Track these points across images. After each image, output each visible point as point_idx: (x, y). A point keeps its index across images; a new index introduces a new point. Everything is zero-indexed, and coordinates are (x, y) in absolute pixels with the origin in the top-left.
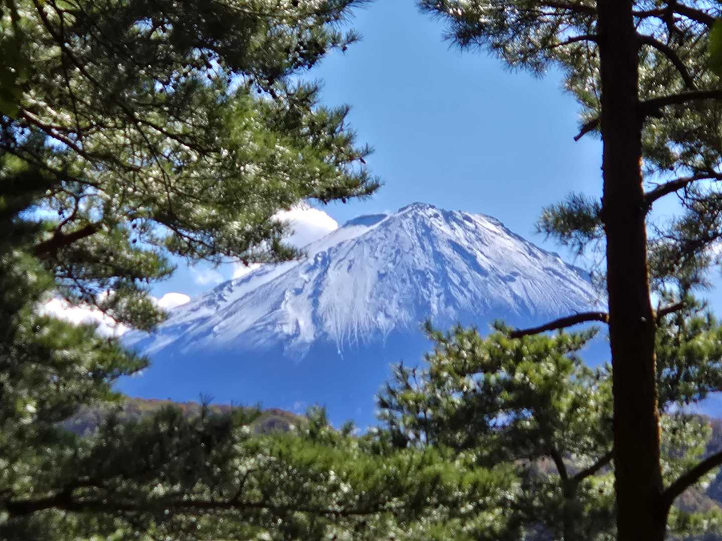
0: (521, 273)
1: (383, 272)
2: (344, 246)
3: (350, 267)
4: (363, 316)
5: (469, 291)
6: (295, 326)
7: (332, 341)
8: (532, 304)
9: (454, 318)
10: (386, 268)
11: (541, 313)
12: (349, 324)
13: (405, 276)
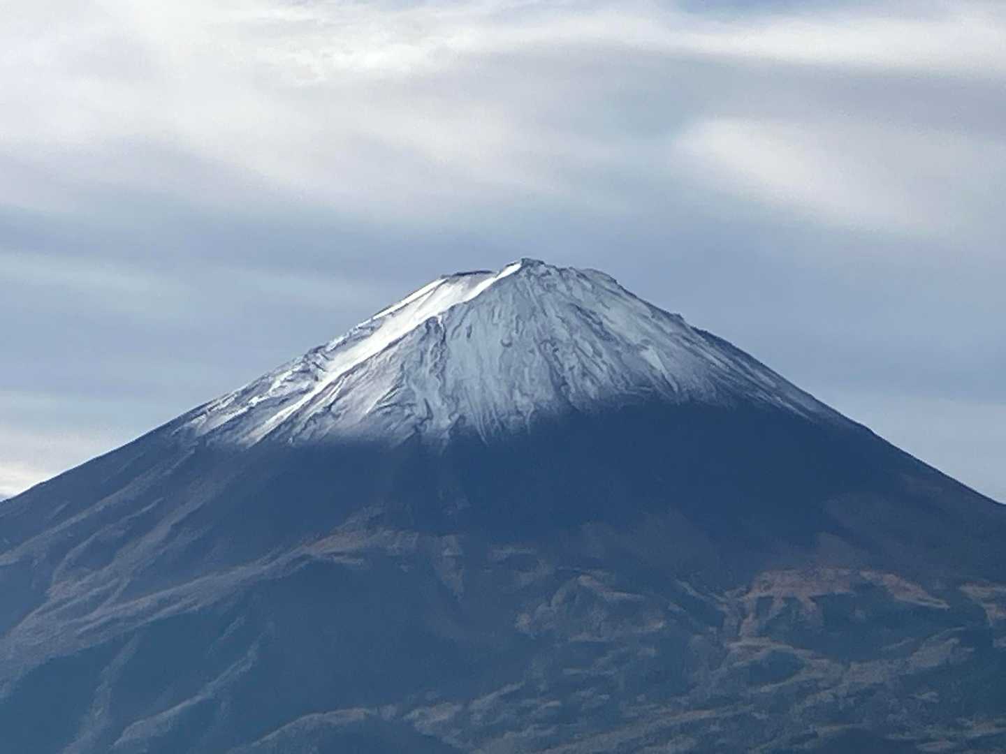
0: (652, 341)
1: (506, 342)
2: (456, 311)
3: (469, 336)
4: (496, 395)
5: (604, 362)
6: (425, 407)
7: (472, 426)
8: (674, 378)
9: (595, 395)
10: (510, 337)
11: (685, 389)
12: (485, 404)
13: (534, 346)
